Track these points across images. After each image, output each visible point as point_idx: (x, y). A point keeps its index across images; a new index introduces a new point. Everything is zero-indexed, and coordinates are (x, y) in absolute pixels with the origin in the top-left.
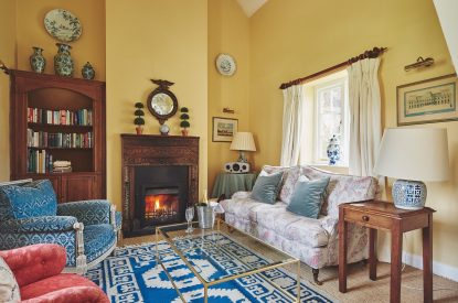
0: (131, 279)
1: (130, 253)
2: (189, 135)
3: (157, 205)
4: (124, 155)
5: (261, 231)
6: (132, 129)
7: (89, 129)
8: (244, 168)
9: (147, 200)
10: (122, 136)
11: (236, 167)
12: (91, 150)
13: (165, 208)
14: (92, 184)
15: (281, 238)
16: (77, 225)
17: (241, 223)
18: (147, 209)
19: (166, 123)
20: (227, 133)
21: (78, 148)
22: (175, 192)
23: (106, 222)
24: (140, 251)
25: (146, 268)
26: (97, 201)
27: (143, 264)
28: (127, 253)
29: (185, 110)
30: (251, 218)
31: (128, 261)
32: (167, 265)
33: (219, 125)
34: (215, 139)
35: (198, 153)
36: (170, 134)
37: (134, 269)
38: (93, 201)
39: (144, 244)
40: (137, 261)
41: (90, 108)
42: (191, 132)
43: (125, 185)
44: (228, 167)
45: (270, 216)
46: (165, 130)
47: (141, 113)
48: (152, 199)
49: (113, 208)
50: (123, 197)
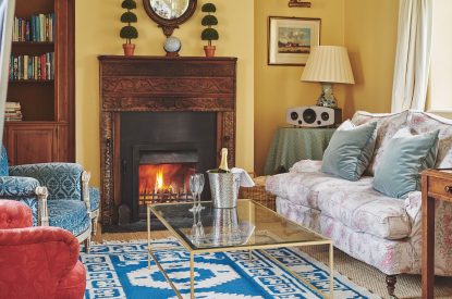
0: (110, 276)
1: (111, 251)
2: (218, 54)
3: (160, 183)
4: (104, 92)
5: (324, 223)
6: (116, 47)
7: (48, 47)
8: (325, 116)
9: (141, 174)
10: (101, 58)
11: (310, 115)
12: (51, 84)
13: (173, 188)
14: (54, 142)
15: (349, 231)
16: (40, 190)
17: (298, 212)
18: (141, 190)
19: (176, 33)
20: (297, 47)
21: (31, 82)
22: (192, 159)
23: (75, 197)
24: (126, 249)
25: (134, 268)
26: (64, 164)
27: (129, 263)
28: (107, 249)
29: (210, 8)
30: (310, 202)
31: (107, 258)
32: (165, 266)
33: (281, 31)
34: (273, 61)
35: (234, 88)
36: (182, 54)
37: (116, 267)
38: (58, 165)
39: (135, 242)
40: (121, 259)
41: (49, 12)
42: (222, 49)
43: (106, 143)
44: (294, 115)
45: (336, 197)
46: (173, 46)
47: (133, 18)
48: (150, 171)
49: (87, 177)
50: (102, 164)
